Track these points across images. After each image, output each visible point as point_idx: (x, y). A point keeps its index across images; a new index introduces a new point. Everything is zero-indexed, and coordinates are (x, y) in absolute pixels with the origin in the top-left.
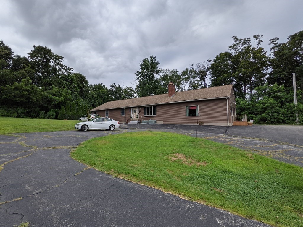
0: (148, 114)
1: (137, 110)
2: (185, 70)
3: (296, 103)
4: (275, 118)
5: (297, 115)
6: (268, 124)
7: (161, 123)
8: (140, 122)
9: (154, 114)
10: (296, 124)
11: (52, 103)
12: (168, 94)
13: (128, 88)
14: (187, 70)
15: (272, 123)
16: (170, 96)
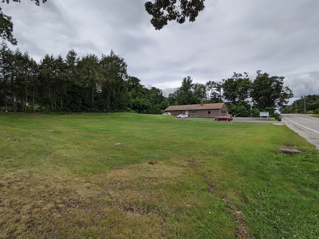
0: (194, 113)
1: (188, 111)
2: (209, 81)
3: (251, 109)
4: (244, 115)
5: (251, 114)
6: (241, 117)
7: (198, 116)
8: (189, 116)
9: (195, 113)
10: (250, 117)
11: (145, 107)
12: (200, 105)
13: (171, 94)
14: (210, 82)
15: (242, 117)
16: (201, 106)
